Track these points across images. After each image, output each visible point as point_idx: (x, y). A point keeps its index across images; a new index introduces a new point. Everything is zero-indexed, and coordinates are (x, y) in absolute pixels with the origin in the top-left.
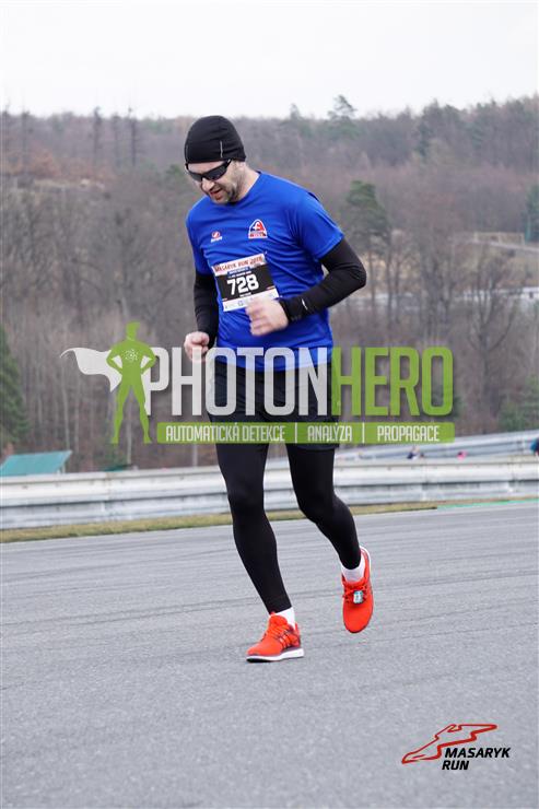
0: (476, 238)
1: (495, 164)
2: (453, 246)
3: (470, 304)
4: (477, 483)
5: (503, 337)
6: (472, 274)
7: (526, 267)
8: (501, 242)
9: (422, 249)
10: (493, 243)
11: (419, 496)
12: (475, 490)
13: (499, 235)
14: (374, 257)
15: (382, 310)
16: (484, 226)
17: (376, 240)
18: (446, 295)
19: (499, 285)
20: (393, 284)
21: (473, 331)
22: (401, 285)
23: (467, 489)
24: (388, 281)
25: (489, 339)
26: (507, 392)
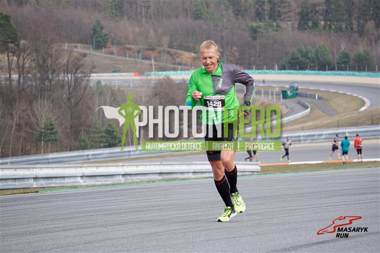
0: (66, 46)
1: (76, 7)
2: (54, 50)
3: (63, 81)
4: (64, 177)
5: (81, 99)
6: (64, 65)
7: (93, 62)
8: (80, 49)
9: (37, 50)
10: (76, 50)
11: (32, 185)
12: (62, 181)
13: (79, 45)
14: (10, 54)
15: (15, 84)
16: (70, 40)
17: (11, 45)
18: (50, 76)
19: (78, 72)
20: (21, 69)
21: (64, 96)
22: (25, 70)
23: (58, 181)
24: (18, 68)
25: (73, 100)
26: (82, 128)
